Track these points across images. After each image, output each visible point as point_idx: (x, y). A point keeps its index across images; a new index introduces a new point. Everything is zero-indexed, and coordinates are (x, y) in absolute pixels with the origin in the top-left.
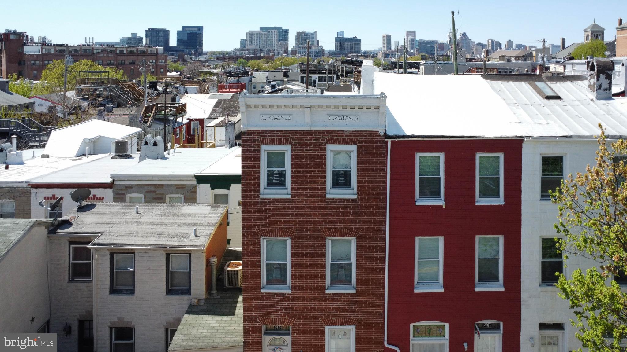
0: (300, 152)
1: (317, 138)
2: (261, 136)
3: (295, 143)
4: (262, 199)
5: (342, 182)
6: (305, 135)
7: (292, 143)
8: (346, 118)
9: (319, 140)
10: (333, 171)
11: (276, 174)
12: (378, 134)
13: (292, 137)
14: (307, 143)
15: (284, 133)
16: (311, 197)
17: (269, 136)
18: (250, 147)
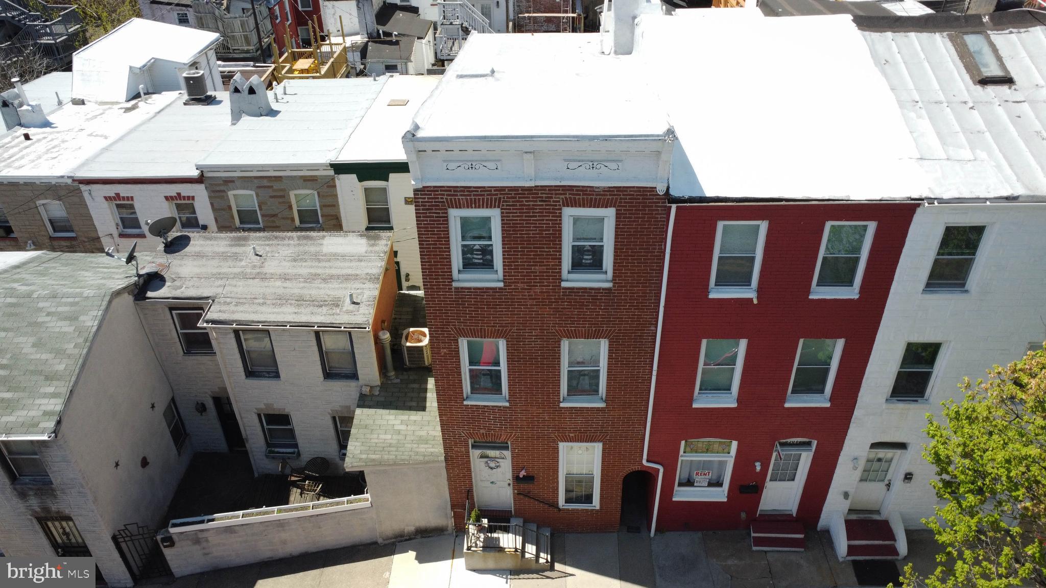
0: (517, 220)
1: (546, 198)
2: (448, 195)
3: (507, 205)
4: (456, 288)
5: (589, 262)
6: (525, 194)
7: (503, 205)
8: (598, 167)
9: (550, 201)
10: (573, 246)
11: (477, 250)
12: (653, 191)
13: (502, 196)
14: (529, 205)
15: (488, 191)
16: (537, 286)
17: (461, 195)
18: (429, 213)
